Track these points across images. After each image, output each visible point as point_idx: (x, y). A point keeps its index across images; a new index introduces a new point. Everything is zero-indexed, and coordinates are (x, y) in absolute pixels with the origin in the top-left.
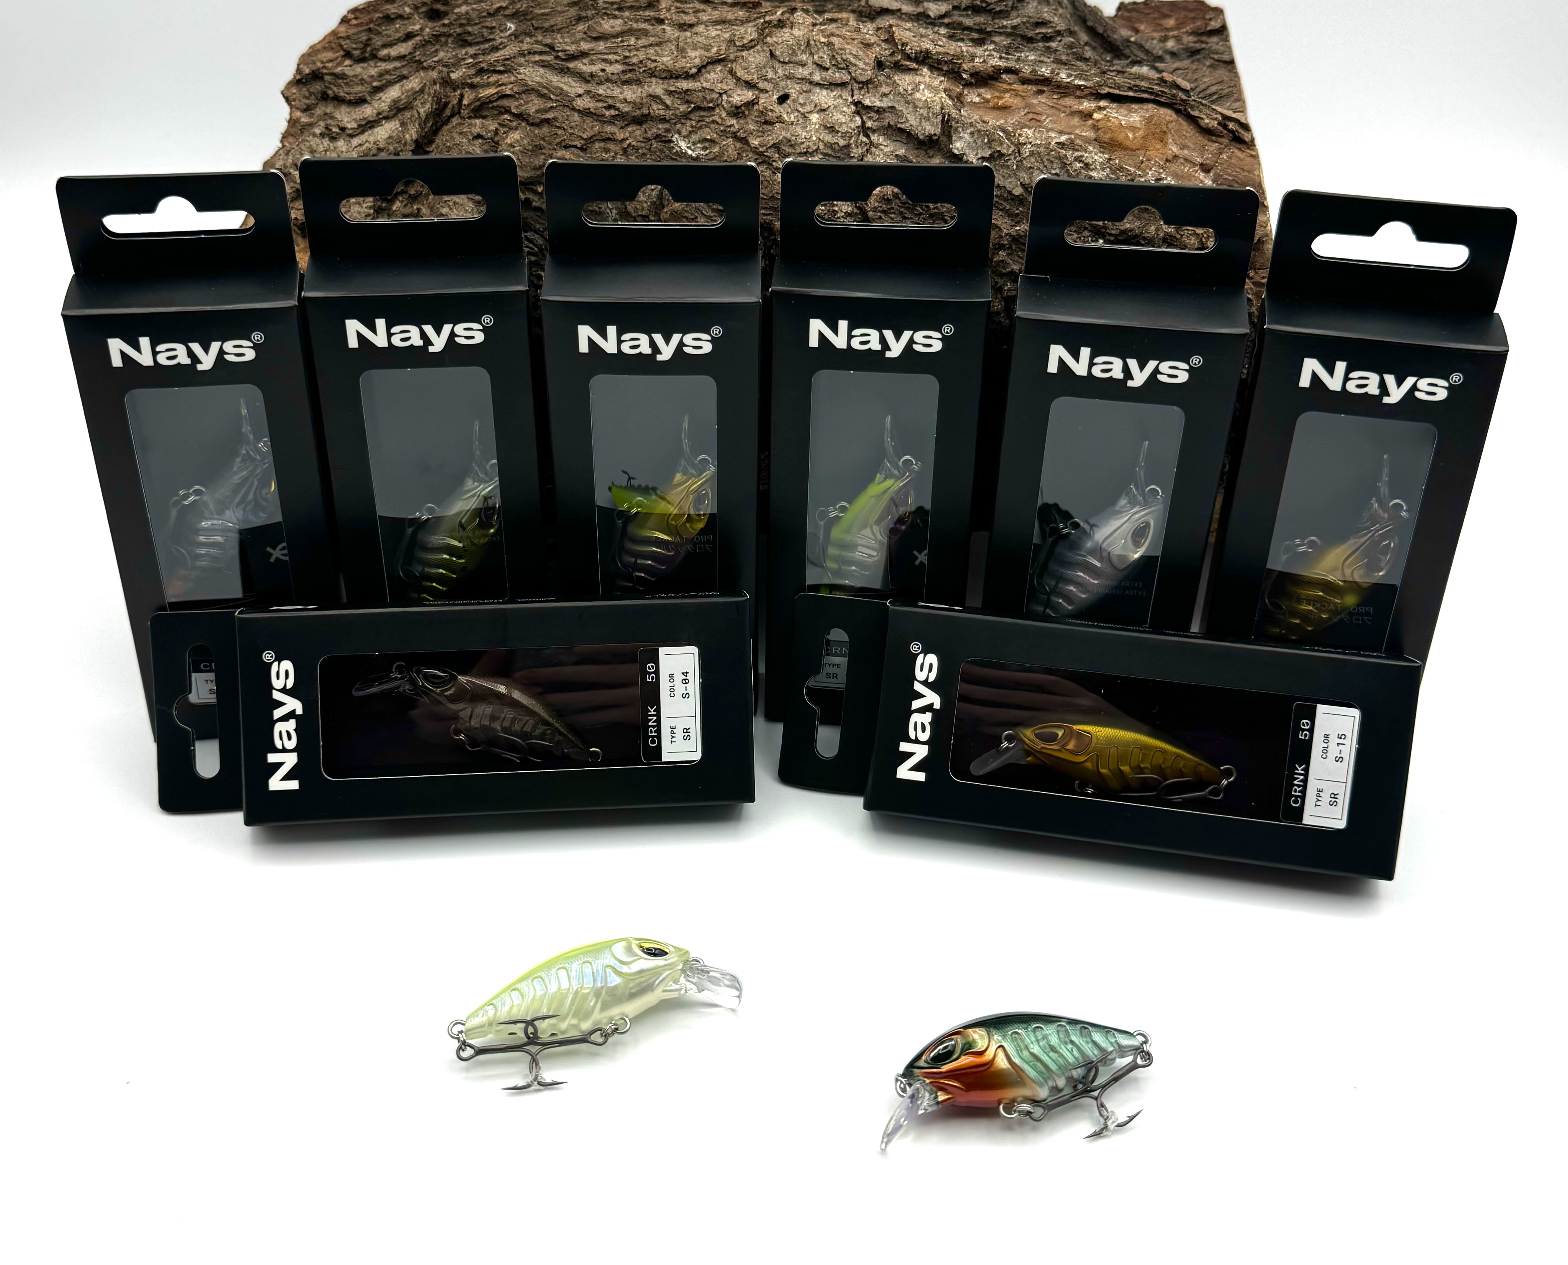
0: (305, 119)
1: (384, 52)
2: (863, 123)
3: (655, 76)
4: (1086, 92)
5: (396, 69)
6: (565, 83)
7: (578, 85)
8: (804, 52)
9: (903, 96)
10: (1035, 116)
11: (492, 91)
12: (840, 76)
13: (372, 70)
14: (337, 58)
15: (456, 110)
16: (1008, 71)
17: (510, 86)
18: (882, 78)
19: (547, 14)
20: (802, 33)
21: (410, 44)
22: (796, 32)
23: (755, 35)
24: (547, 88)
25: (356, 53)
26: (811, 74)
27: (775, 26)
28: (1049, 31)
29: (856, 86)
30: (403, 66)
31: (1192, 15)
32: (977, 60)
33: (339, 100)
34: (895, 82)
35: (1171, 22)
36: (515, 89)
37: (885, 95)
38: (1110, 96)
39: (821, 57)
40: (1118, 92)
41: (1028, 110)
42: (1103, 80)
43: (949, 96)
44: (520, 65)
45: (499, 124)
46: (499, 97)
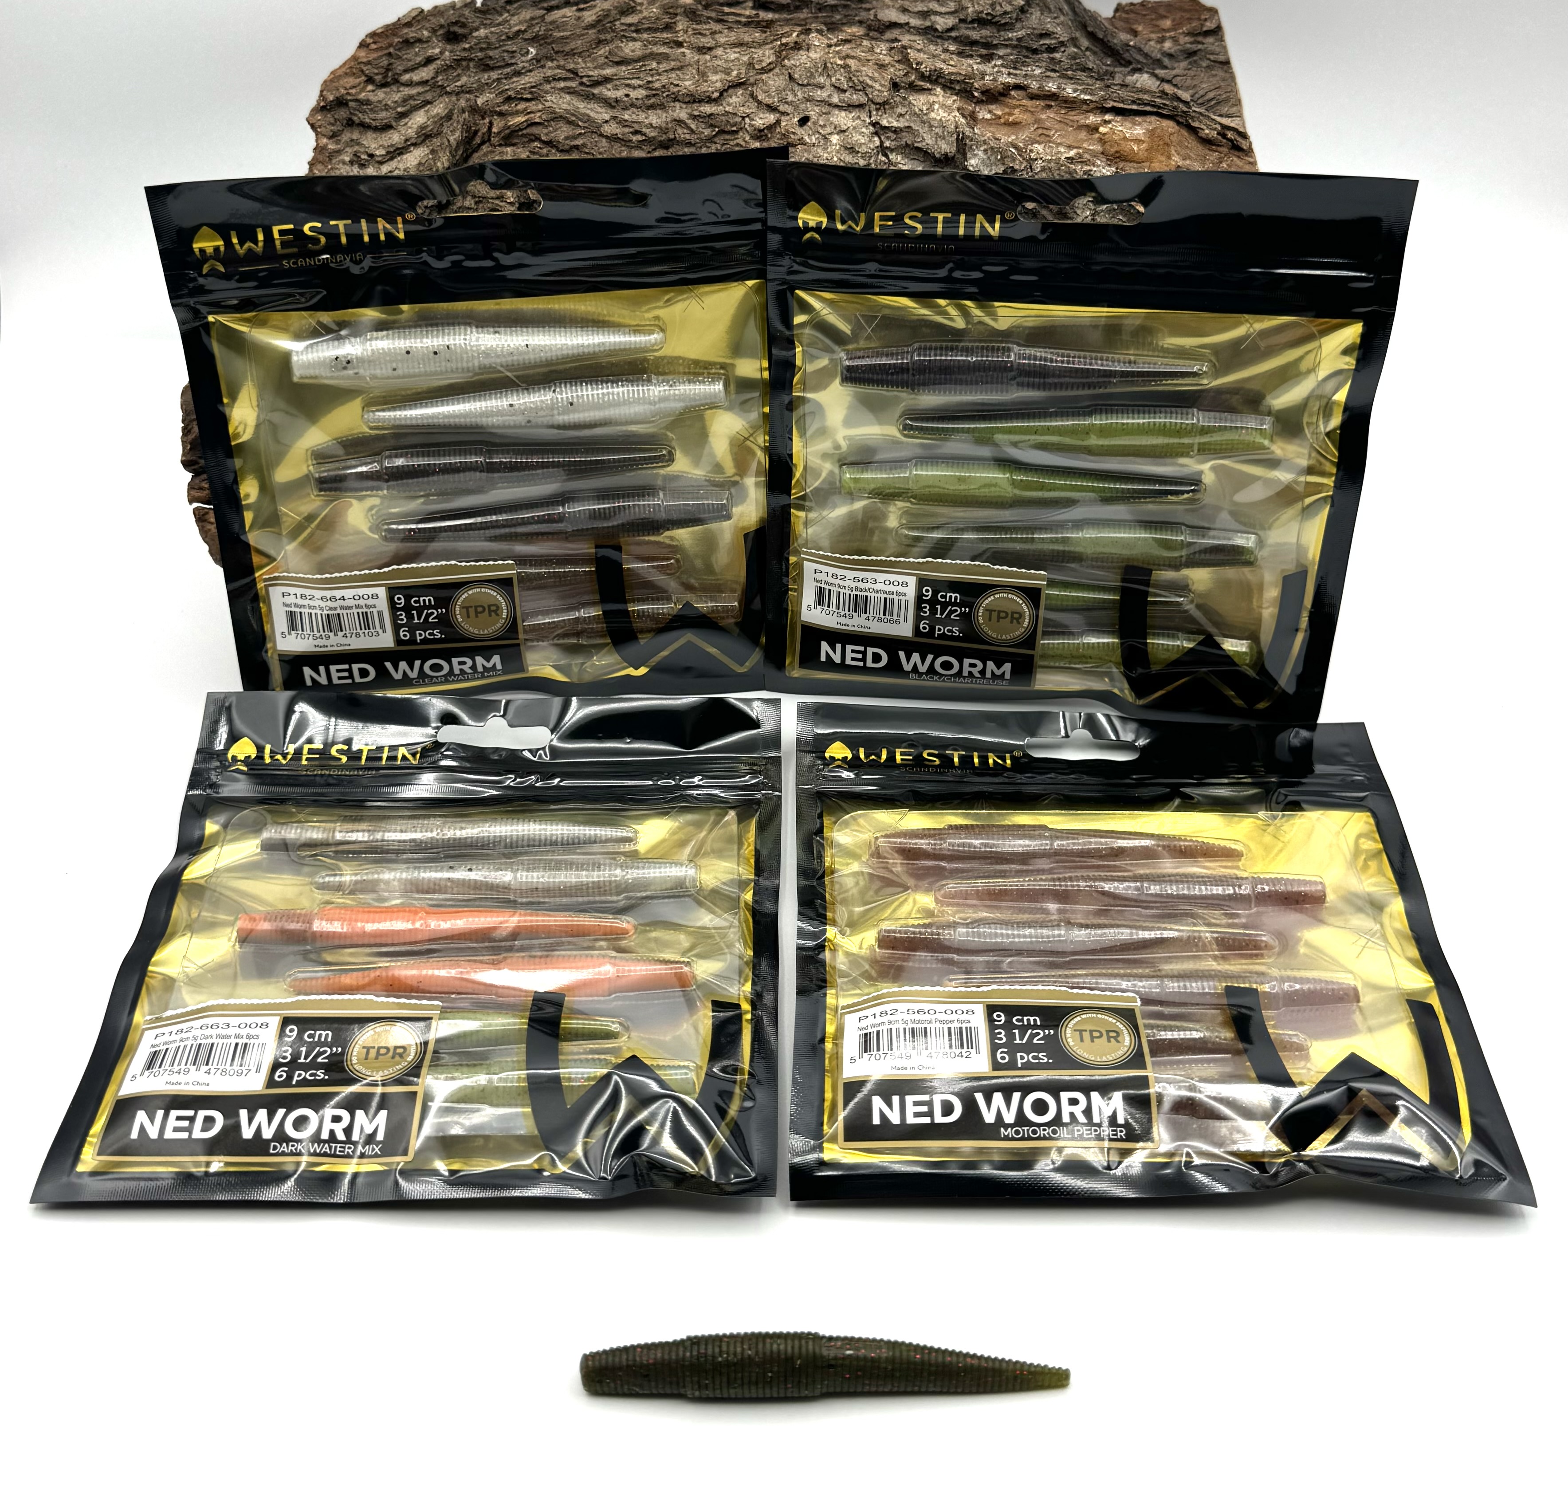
0: (332, 146)
1: (406, 77)
2: (882, 142)
3: (679, 101)
4: (1092, 106)
5: (419, 94)
6: (592, 110)
7: (603, 110)
8: (821, 74)
9: (918, 116)
10: (1045, 132)
11: (520, 119)
12: (857, 98)
13: (395, 95)
14: (360, 84)
15: (486, 138)
16: (1017, 87)
17: (539, 114)
18: (897, 99)
19: (567, 38)
20: (818, 56)
21: (431, 68)
22: (813, 55)
23: (773, 58)
24: (573, 115)
25: (378, 78)
26: (830, 96)
27: (792, 48)
28: (1053, 42)
29: (873, 107)
30: (427, 91)
31: (1187, 15)
32: (987, 78)
33: (365, 127)
34: (910, 103)
35: (1167, 23)
36: (544, 117)
37: (901, 115)
38: (1115, 110)
39: (839, 79)
40: (1122, 106)
41: (1037, 125)
42: (1107, 93)
43: (962, 115)
44: (546, 92)
45: (530, 152)
46: (528, 125)
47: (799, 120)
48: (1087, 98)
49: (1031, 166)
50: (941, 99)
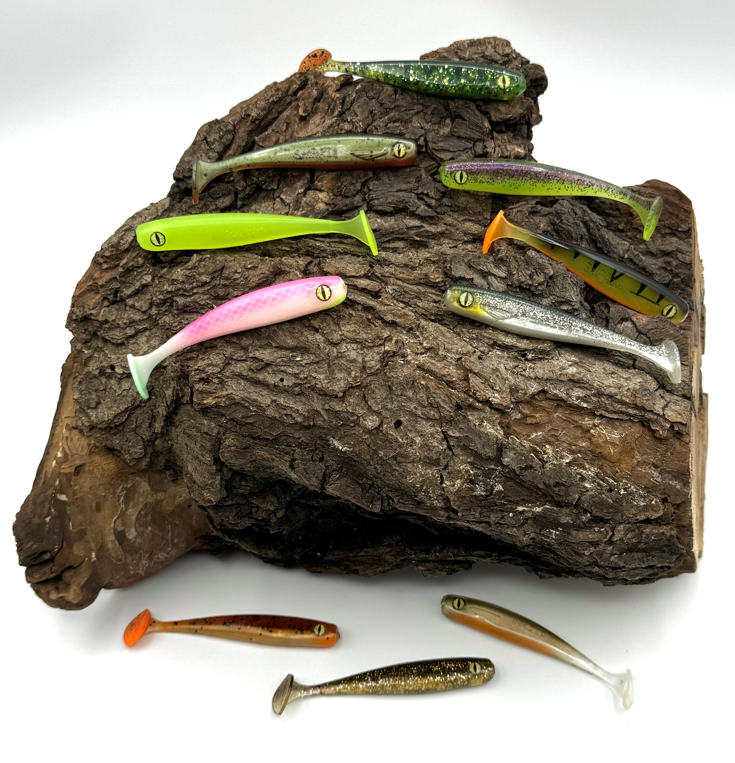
2: (448, 444)
3: (316, 393)
4: (588, 412)
6: (259, 395)
7: (267, 395)
9: (473, 429)
10: (554, 433)
11: (212, 400)
12: (434, 413)
15: (190, 401)
16: (540, 392)
17: (223, 400)
18: (460, 418)
22: (405, 370)
23: (378, 366)
24: (247, 401)
25: (111, 297)
26: (416, 408)
29: (444, 421)
32: (520, 391)
34: (468, 419)
37: (462, 429)
38: (602, 416)
39: (422, 397)
40: (607, 415)
41: (550, 427)
42: (599, 402)
43: (501, 427)
44: (228, 377)
45: (219, 426)
46: (217, 406)
47: (394, 423)
48: (585, 405)
49: (543, 466)
50: (489, 415)
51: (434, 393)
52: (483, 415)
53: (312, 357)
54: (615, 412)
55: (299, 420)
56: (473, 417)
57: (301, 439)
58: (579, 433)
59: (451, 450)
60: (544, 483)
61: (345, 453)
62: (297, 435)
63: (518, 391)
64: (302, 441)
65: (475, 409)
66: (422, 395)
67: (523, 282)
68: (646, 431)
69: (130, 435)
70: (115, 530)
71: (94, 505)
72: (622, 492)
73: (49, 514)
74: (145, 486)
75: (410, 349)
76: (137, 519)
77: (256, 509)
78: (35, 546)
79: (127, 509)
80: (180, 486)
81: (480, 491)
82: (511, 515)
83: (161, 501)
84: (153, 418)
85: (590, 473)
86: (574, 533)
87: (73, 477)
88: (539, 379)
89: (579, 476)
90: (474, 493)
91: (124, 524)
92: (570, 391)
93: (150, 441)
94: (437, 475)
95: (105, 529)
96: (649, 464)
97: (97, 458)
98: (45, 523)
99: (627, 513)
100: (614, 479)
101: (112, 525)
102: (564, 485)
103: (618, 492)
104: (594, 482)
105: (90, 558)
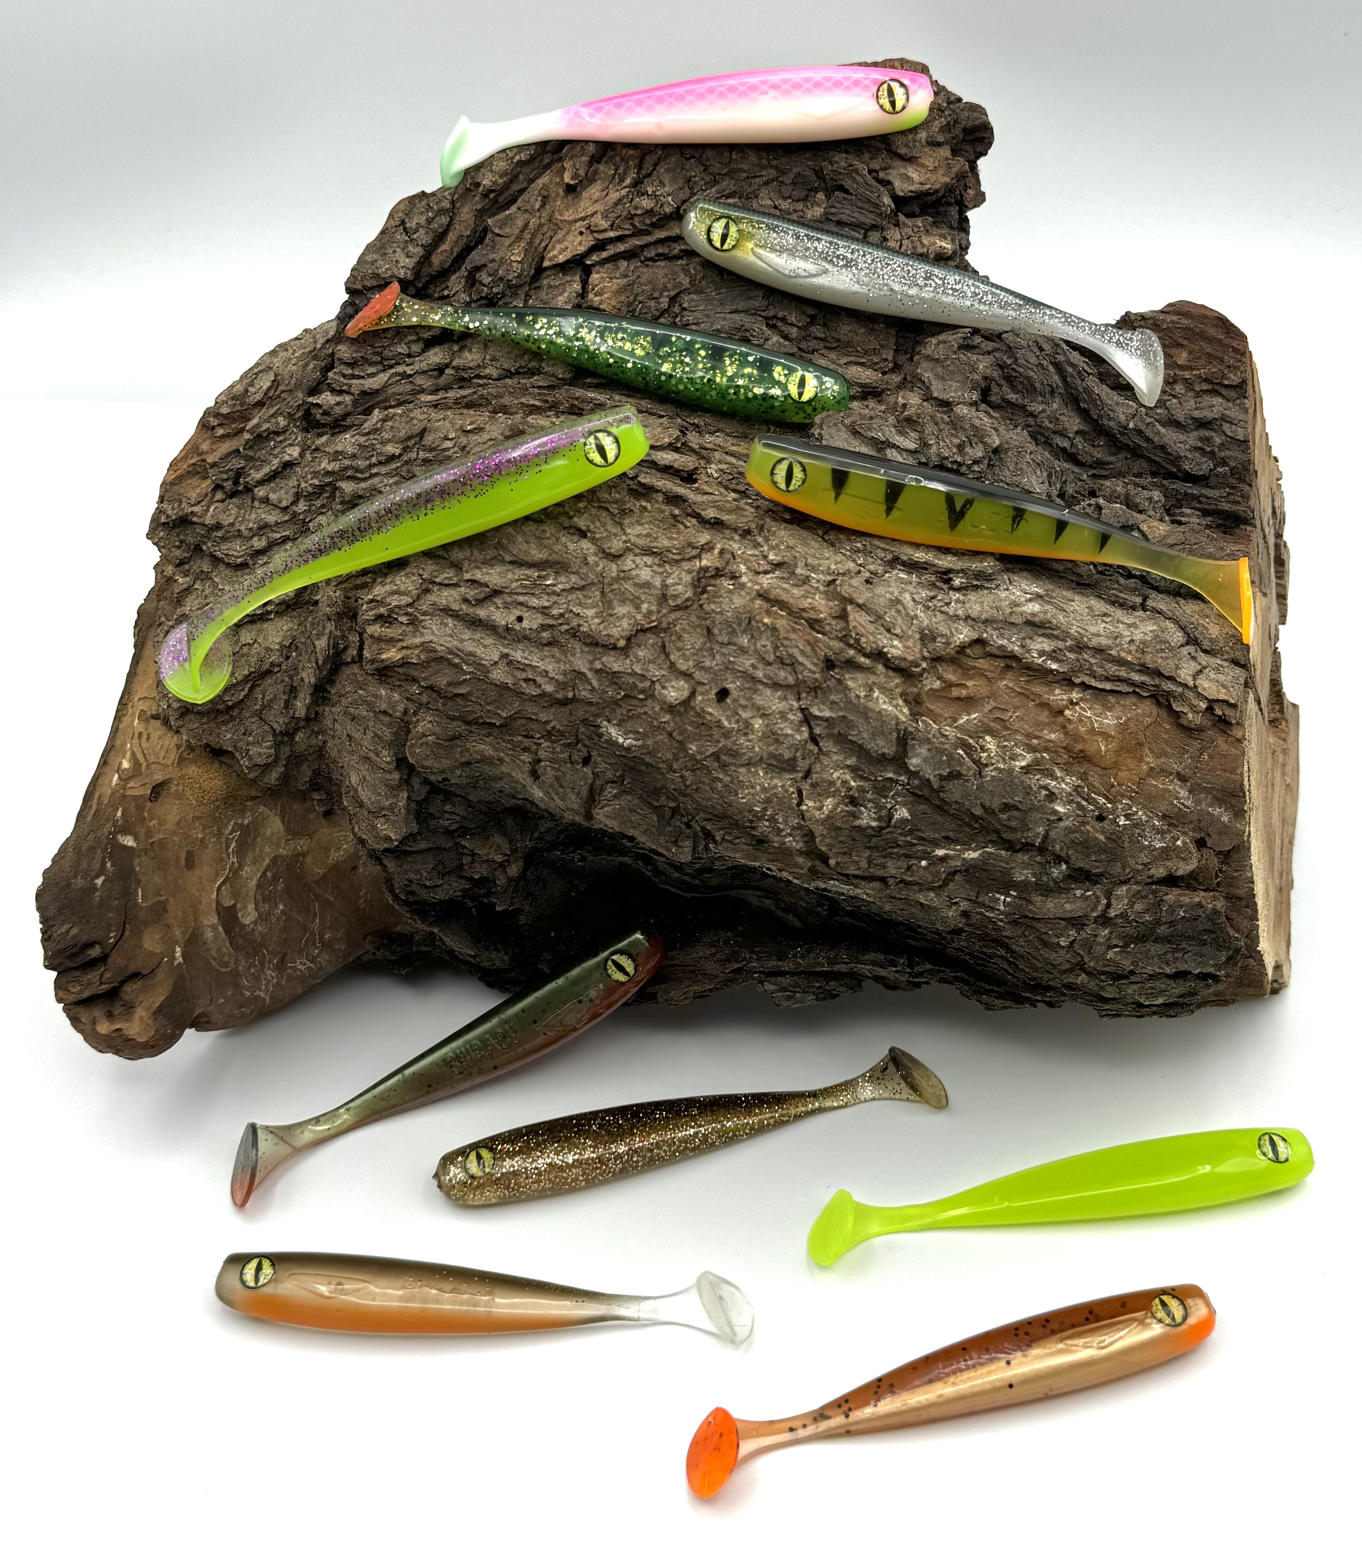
2: (811, 731)
3: (579, 641)
4: (1059, 678)
6: (477, 644)
7: (493, 645)
8: (745, 633)
9: (855, 704)
10: (1000, 714)
12: (785, 675)
13: (249, 517)
15: (357, 658)
16: (975, 643)
17: (417, 652)
18: (831, 682)
20: (742, 603)
22: (736, 599)
23: (690, 591)
24: (456, 655)
25: (228, 485)
26: (754, 666)
27: (712, 576)
29: (803, 689)
30: (286, 522)
31: (1208, 349)
32: (939, 639)
33: (216, 559)
34: (845, 686)
36: (422, 657)
37: (834, 703)
38: (1084, 686)
39: (765, 646)
40: (1093, 683)
41: (993, 703)
42: (1078, 660)
43: (905, 701)
44: (425, 614)
45: (408, 699)
46: (405, 663)
47: (717, 694)
48: (1054, 666)
49: (980, 773)
50: (883, 679)
51: (786, 639)
52: (872, 679)
53: (574, 578)
54: (1108, 679)
55: (549, 688)
56: (855, 683)
57: (552, 724)
58: (1044, 716)
59: (817, 744)
60: (983, 806)
61: (628, 749)
62: (543, 717)
63: (934, 639)
64: (554, 728)
65: (859, 667)
66: (765, 643)
67: (946, 458)
68: (1164, 713)
69: (253, 724)
70: (218, 903)
71: (183, 856)
72: (1122, 821)
73: (102, 871)
74: (274, 825)
75: (745, 564)
76: (259, 886)
77: (470, 858)
78: (74, 931)
79: (241, 867)
80: (338, 828)
81: (867, 819)
82: (924, 863)
83: (304, 855)
84: (293, 691)
85: (1064, 786)
86: (1037, 899)
87: (149, 804)
88: (973, 620)
89: (1044, 792)
90: (858, 823)
91: (236, 894)
92: (1028, 641)
93: (286, 734)
94: (791, 790)
95: (200, 903)
96: (1171, 774)
97: (192, 770)
98: (94, 888)
99: (1132, 862)
100: (1107, 798)
101: (214, 896)
102: (1017, 809)
103: (1115, 822)
104: (1070, 802)
105: (173, 958)
